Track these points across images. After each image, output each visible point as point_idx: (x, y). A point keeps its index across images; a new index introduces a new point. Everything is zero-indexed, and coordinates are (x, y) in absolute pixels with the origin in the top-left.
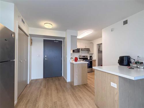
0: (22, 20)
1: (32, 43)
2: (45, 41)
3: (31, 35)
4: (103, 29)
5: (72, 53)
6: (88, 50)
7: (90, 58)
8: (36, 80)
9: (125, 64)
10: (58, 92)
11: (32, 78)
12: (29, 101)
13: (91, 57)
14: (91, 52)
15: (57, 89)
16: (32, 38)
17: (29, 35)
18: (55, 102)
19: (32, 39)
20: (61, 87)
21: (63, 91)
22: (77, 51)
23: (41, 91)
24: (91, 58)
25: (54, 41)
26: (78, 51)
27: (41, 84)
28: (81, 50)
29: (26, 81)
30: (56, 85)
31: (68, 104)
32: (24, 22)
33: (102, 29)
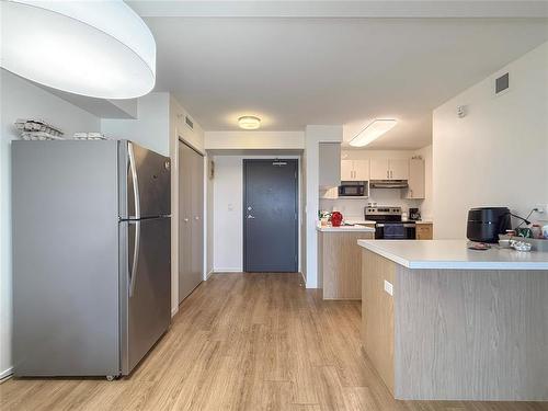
0: (188, 121)
1: (213, 171)
2: (246, 162)
3: (211, 152)
4: (435, 108)
5: (336, 196)
6: (401, 186)
7: (410, 218)
8: (226, 275)
9: (484, 237)
10: (269, 308)
11: (216, 269)
12: (200, 312)
13: (414, 212)
14: (414, 193)
15: (271, 301)
16: (215, 158)
17: (203, 152)
18: (255, 325)
19: (213, 163)
20: (284, 297)
21: (286, 307)
22: (354, 191)
23: (230, 300)
24: (415, 216)
25: (273, 161)
26: (359, 190)
27: (233, 286)
28: (372, 186)
29: (201, 274)
30: (272, 291)
31: (286, 334)
32: (191, 124)
33: (432, 110)
